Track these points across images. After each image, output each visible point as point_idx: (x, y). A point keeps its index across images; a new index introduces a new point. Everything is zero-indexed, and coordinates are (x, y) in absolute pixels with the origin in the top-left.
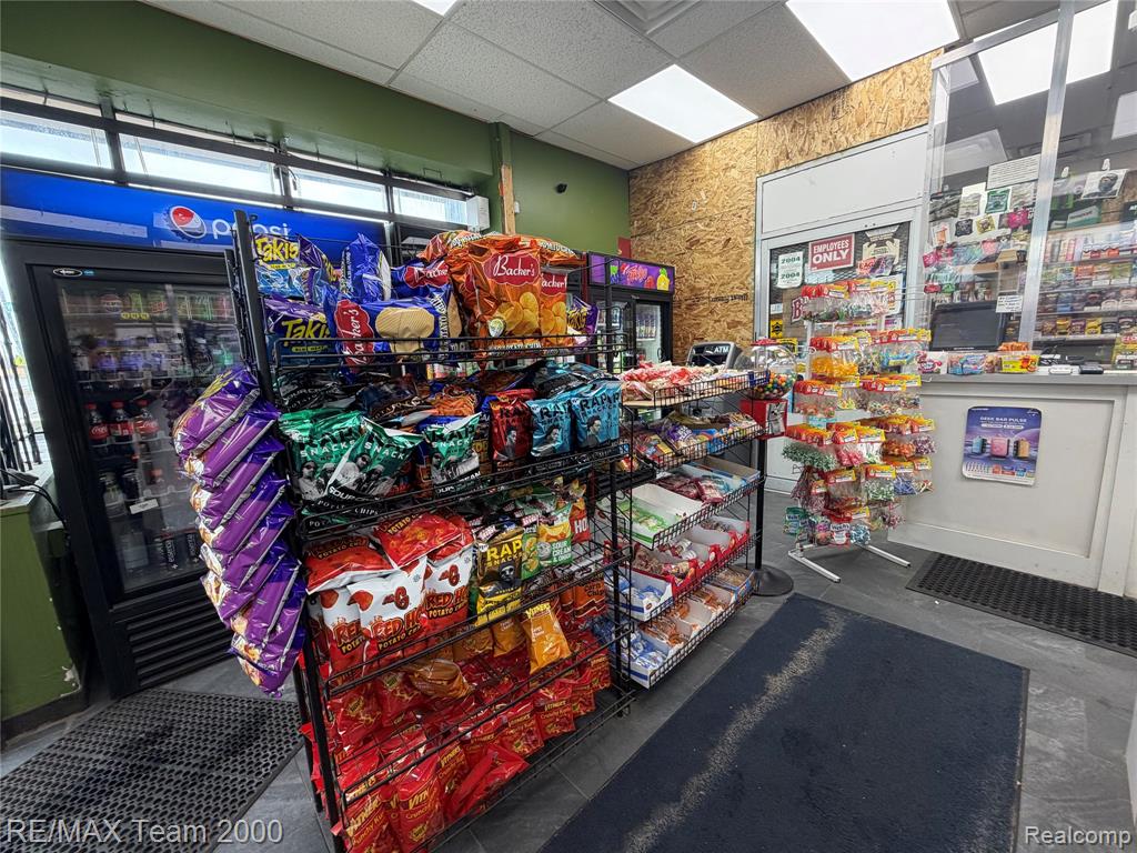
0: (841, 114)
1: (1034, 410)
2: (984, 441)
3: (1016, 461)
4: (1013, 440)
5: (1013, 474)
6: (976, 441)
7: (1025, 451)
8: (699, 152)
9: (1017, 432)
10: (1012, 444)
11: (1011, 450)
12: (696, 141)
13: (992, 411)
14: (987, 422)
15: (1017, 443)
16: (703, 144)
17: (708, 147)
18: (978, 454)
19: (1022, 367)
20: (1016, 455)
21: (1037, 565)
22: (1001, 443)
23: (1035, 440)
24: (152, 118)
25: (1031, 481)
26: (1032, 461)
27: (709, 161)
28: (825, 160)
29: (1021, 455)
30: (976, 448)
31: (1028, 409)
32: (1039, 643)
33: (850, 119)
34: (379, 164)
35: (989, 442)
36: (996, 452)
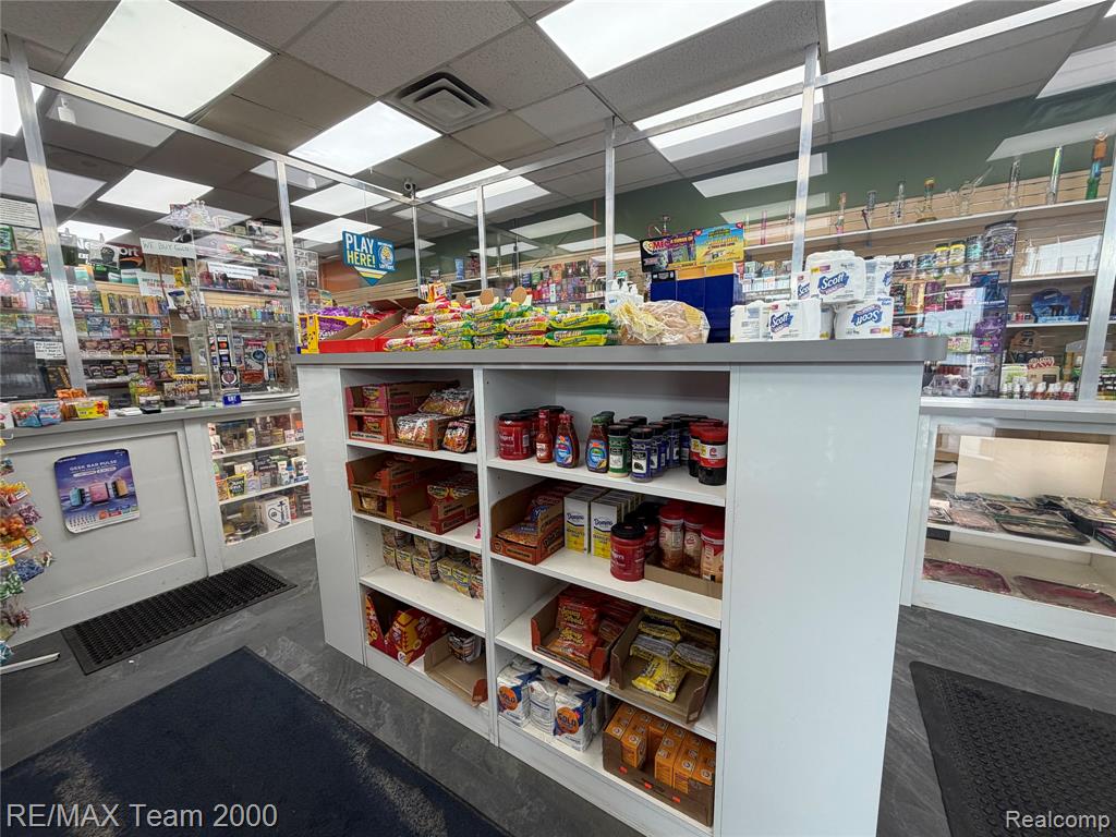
1: (121, 450)
2: (81, 491)
3: (119, 500)
4: (110, 482)
5: (120, 513)
6: (73, 493)
7: (124, 489)
9: (111, 474)
10: (110, 486)
11: (111, 492)
13: (80, 459)
14: (79, 471)
15: (114, 483)
18: (78, 506)
19: (98, 412)
20: (117, 496)
21: (163, 583)
22: (99, 488)
23: (129, 477)
25: (137, 515)
26: (132, 496)
29: (121, 494)
30: (75, 501)
31: (115, 451)
32: (227, 628)
35: (87, 490)
36: (97, 498)
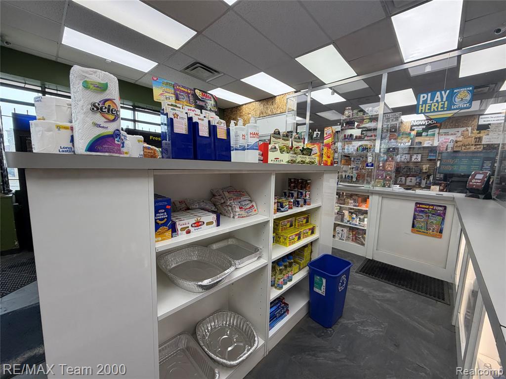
0: (274, 104)
8: (242, 107)
12: (241, 104)
16: (243, 105)
17: (244, 106)
24: (57, 90)
27: (244, 110)
28: (270, 116)
33: (276, 106)
34: (131, 104)
